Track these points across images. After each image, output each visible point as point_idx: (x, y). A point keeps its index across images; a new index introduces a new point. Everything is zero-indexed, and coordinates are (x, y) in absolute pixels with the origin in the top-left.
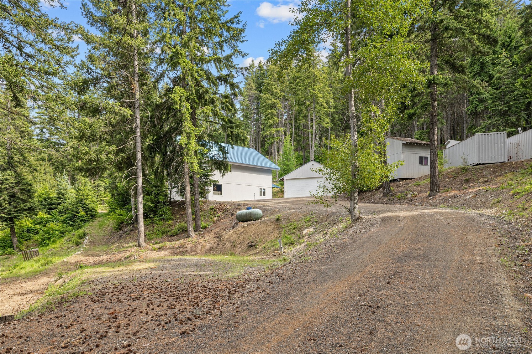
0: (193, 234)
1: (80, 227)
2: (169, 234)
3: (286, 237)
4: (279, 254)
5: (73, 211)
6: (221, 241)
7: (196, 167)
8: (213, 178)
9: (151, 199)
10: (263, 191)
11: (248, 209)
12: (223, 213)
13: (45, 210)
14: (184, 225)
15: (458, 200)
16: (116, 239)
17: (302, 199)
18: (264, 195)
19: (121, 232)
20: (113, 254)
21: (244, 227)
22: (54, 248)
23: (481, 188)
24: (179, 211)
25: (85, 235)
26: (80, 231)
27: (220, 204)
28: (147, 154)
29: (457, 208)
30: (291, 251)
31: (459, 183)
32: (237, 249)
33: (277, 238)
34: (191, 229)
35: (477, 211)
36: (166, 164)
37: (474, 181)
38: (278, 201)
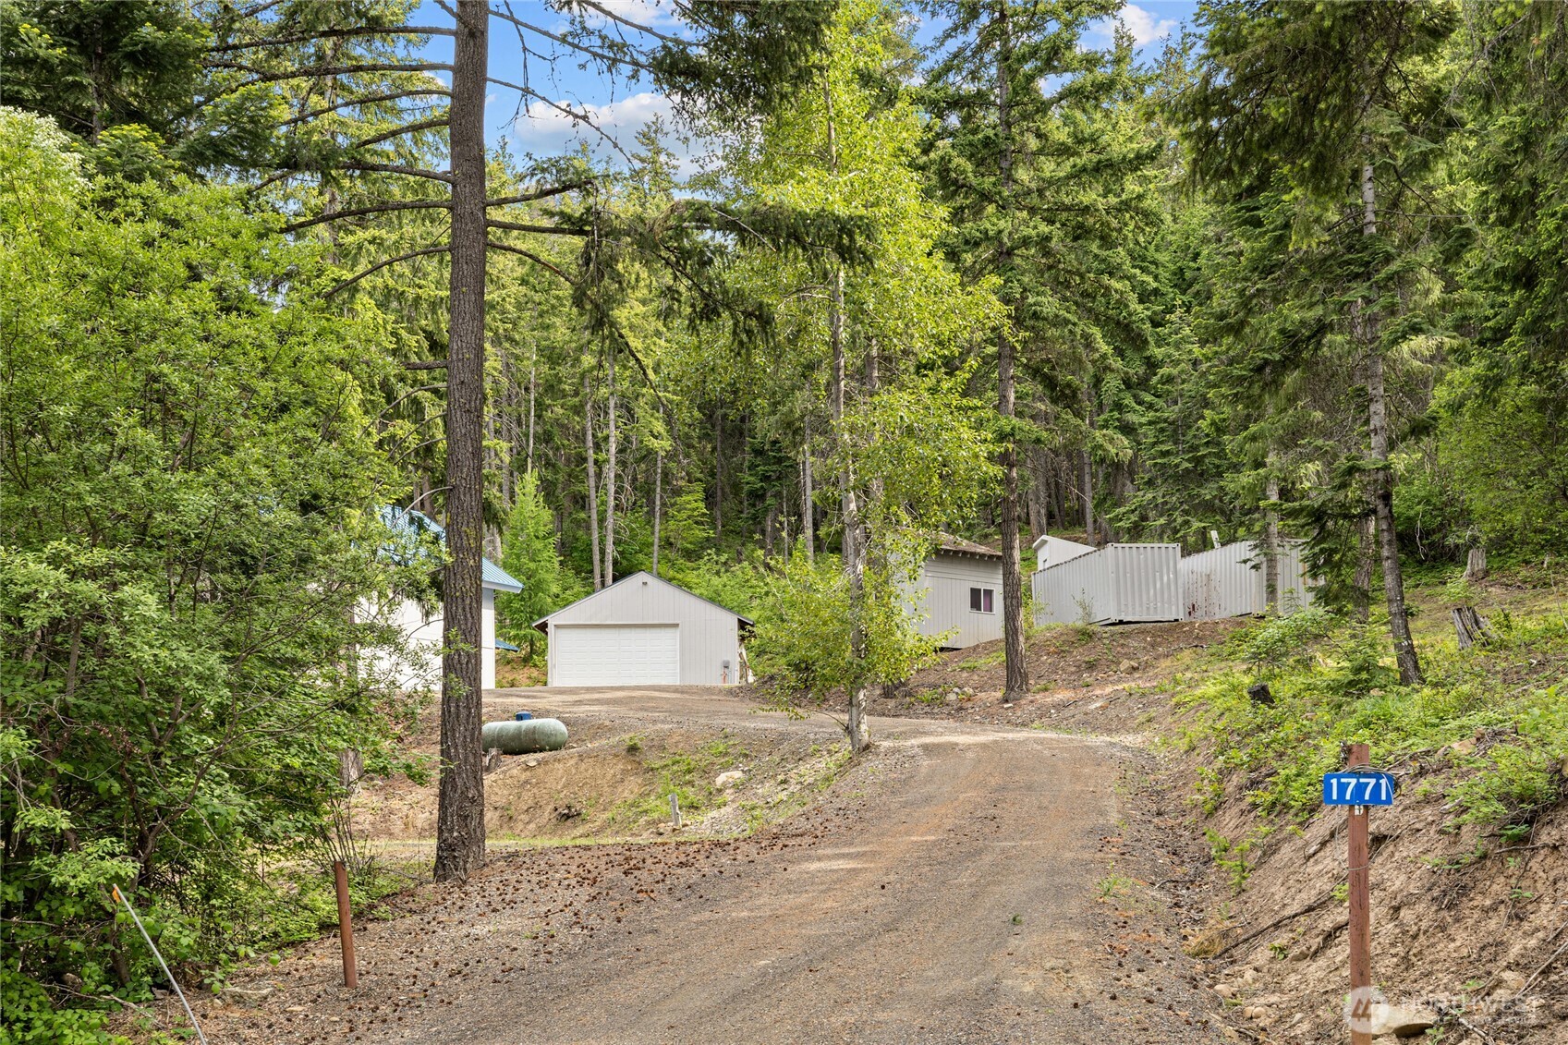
3: (672, 792)
4: (674, 830)
11: (520, 718)
15: (1072, 713)
23: (1120, 687)
29: (1068, 730)
30: (701, 822)
31: (1073, 669)
32: (520, 825)
33: (643, 795)
35: (1108, 739)
37: (1108, 666)
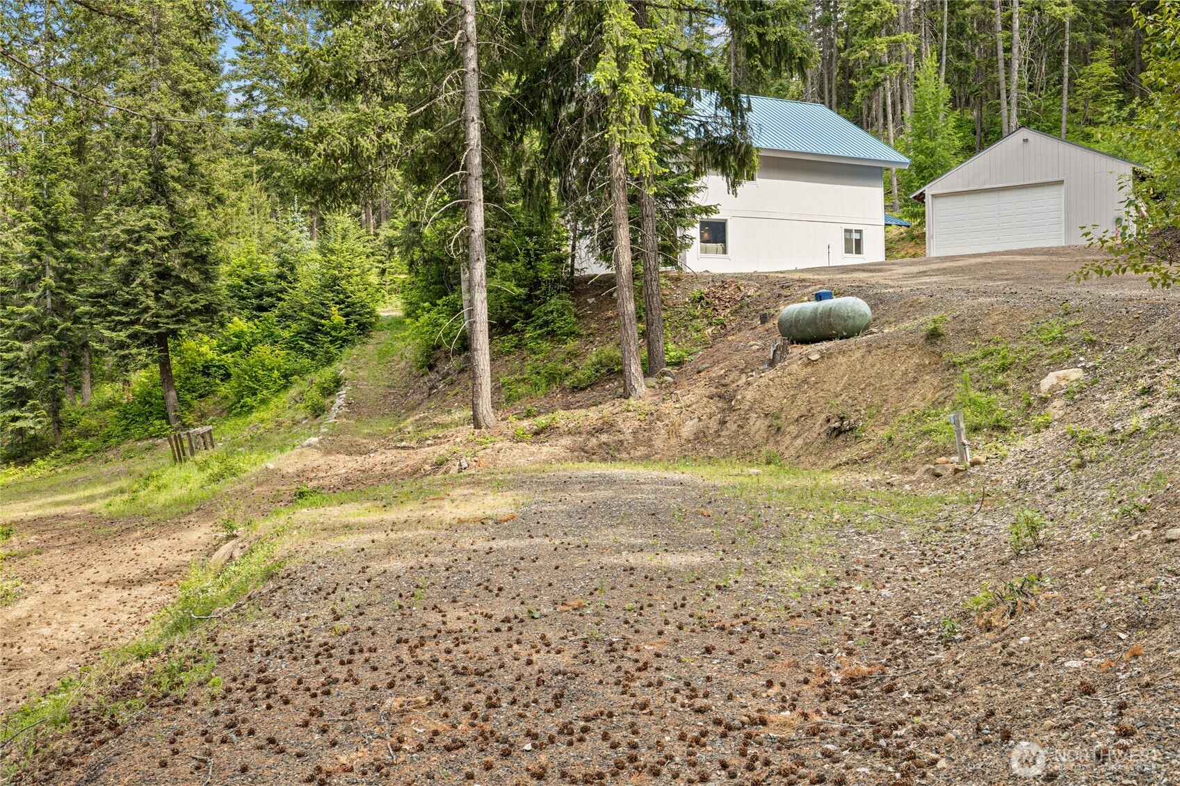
0: (641, 385)
1: (329, 361)
2: (567, 383)
3: (973, 402)
4: (956, 471)
5: (313, 314)
6: (732, 409)
7: (646, 157)
8: (698, 199)
9: (515, 272)
10: (855, 236)
11: (819, 297)
12: (735, 313)
13: (246, 312)
14: (612, 354)
16: (418, 397)
17: (997, 258)
18: (858, 251)
19: (432, 376)
20: (404, 448)
21: (811, 362)
22: (262, 421)
24: (598, 308)
25: (338, 383)
26: (327, 373)
27: (723, 282)
28: (498, 128)
30: (1003, 458)
32: (787, 440)
33: (936, 404)
34: (635, 369)
36: (556, 161)
38: (914, 269)
